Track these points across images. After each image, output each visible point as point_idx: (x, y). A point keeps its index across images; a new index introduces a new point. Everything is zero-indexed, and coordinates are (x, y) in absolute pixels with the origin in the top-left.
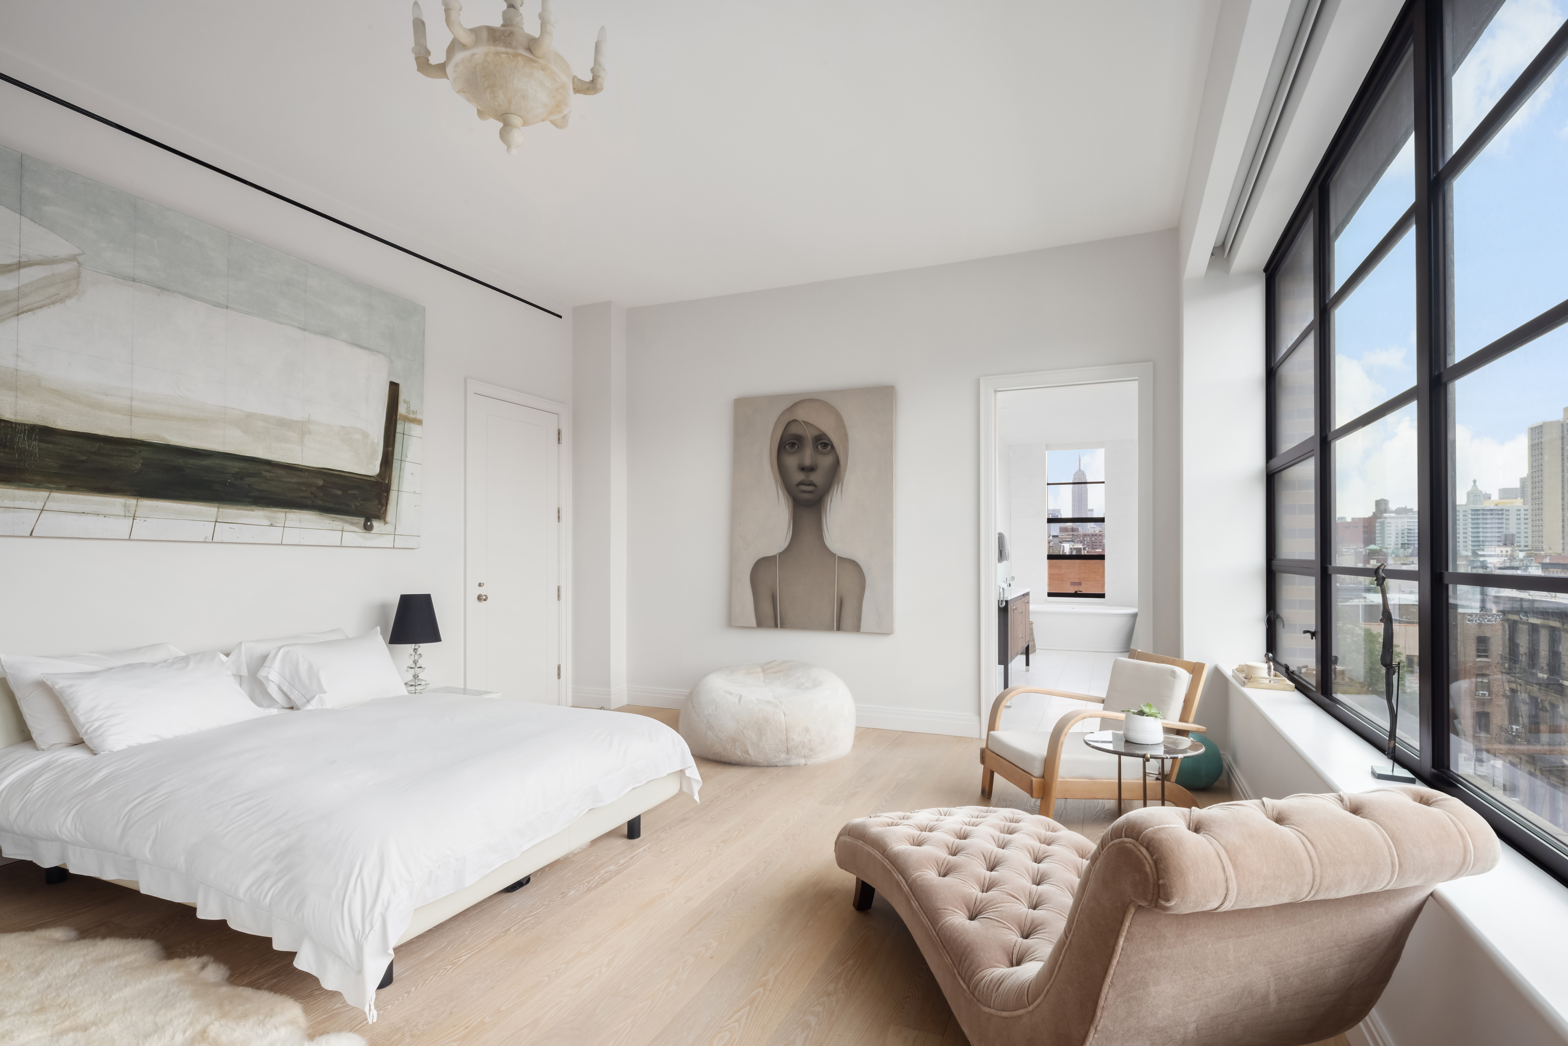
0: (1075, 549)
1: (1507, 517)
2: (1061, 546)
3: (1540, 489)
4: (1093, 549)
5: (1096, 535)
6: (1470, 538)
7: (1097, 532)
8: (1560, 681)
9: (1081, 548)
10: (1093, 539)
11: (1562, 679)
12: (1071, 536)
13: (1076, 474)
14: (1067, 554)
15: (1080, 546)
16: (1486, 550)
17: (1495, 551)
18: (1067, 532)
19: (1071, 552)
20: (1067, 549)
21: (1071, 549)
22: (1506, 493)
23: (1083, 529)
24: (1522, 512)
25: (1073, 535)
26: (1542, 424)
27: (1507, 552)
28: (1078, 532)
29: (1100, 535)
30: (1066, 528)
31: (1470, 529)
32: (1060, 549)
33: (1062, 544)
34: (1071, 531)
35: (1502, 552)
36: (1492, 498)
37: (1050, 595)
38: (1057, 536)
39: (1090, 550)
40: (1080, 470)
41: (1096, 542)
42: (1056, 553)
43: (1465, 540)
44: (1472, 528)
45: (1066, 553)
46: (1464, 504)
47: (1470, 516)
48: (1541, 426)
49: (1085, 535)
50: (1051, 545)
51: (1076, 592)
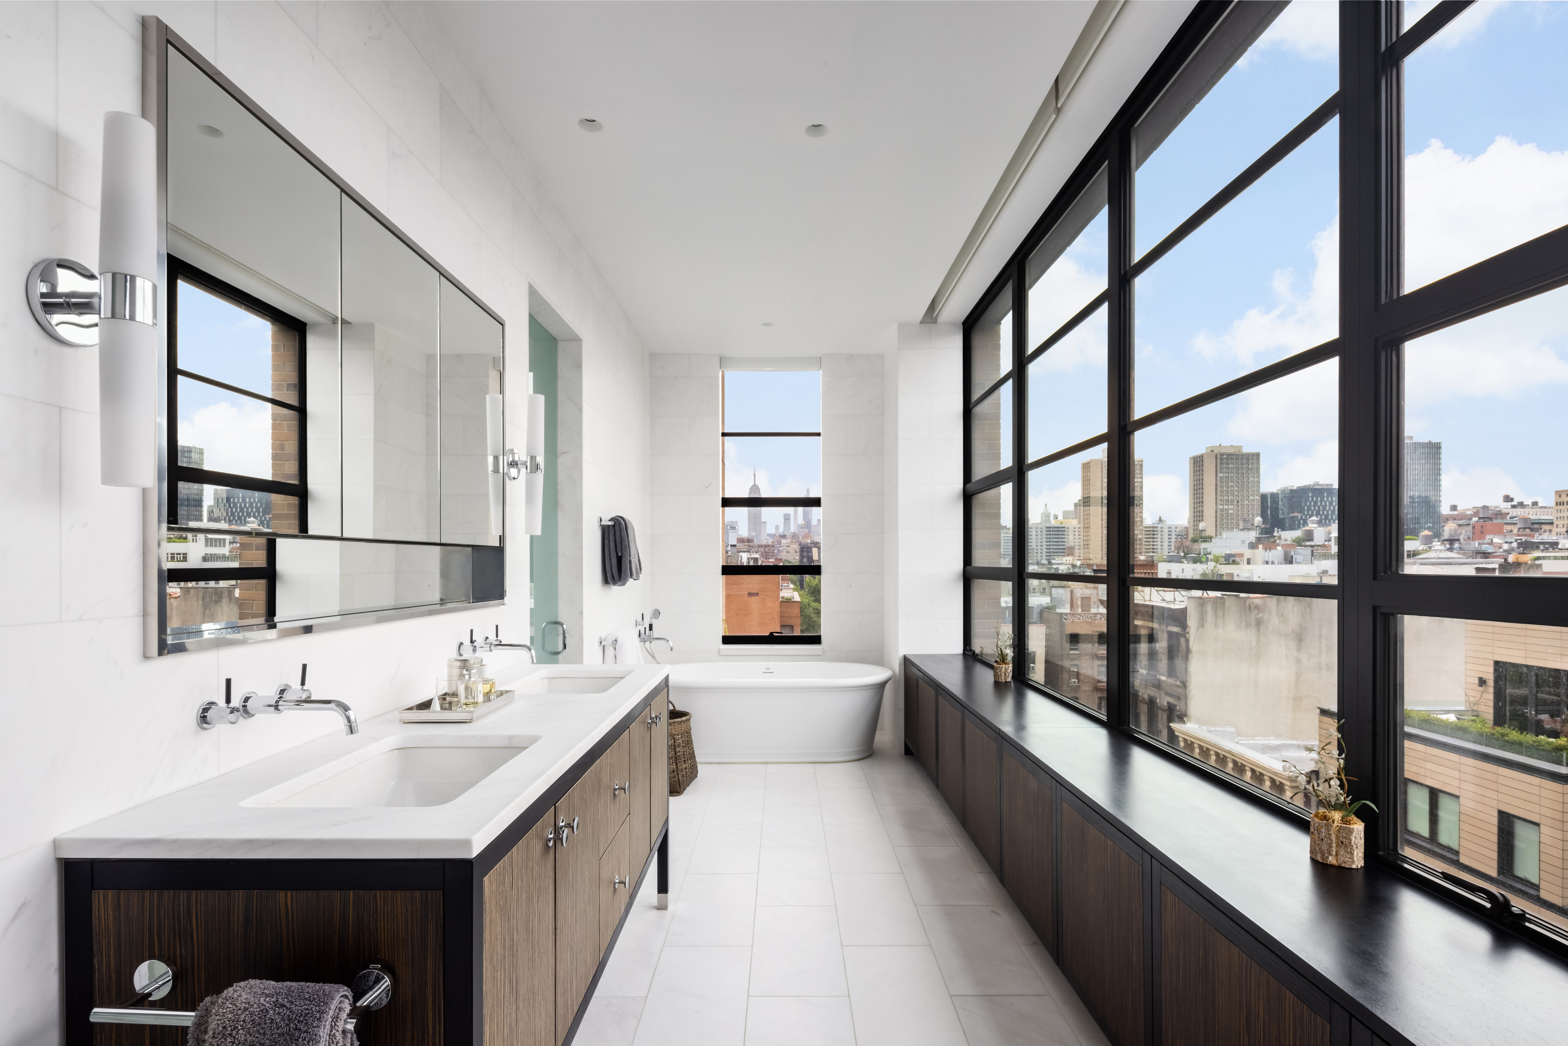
0: (752, 558)
1: (1068, 533)
2: (738, 555)
3: (1088, 511)
4: (766, 559)
5: (769, 546)
6: (1045, 550)
7: (770, 543)
8: (1158, 676)
9: (758, 558)
10: (766, 550)
11: (1159, 674)
12: (747, 547)
13: (751, 489)
14: (745, 564)
15: (757, 556)
16: (1056, 559)
17: (1062, 560)
18: (744, 543)
19: (749, 562)
20: (744, 559)
21: (749, 558)
22: (1066, 514)
23: (757, 540)
24: (1077, 530)
25: (749, 546)
26: (1089, 461)
27: (1070, 561)
28: (754, 542)
29: (773, 546)
30: (743, 539)
31: (1045, 543)
32: (738, 558)
33: (740, 554)
34: (747, 542)
35: (1066, 560)
36: (1058, 519)
37: (727, 640)
38: (735, 546)
39: (764, 560)
40: (755, 484)
41: (769, 553)
42: (733, 563)
43: (1041, 551)
44: (1046, 542)
45: (743, 563)
46: (1039, 522)
47: (1045, 532)
48: (1089, 462)
49: (760, 546)
50: (729, 555)
51: (771, 634)
